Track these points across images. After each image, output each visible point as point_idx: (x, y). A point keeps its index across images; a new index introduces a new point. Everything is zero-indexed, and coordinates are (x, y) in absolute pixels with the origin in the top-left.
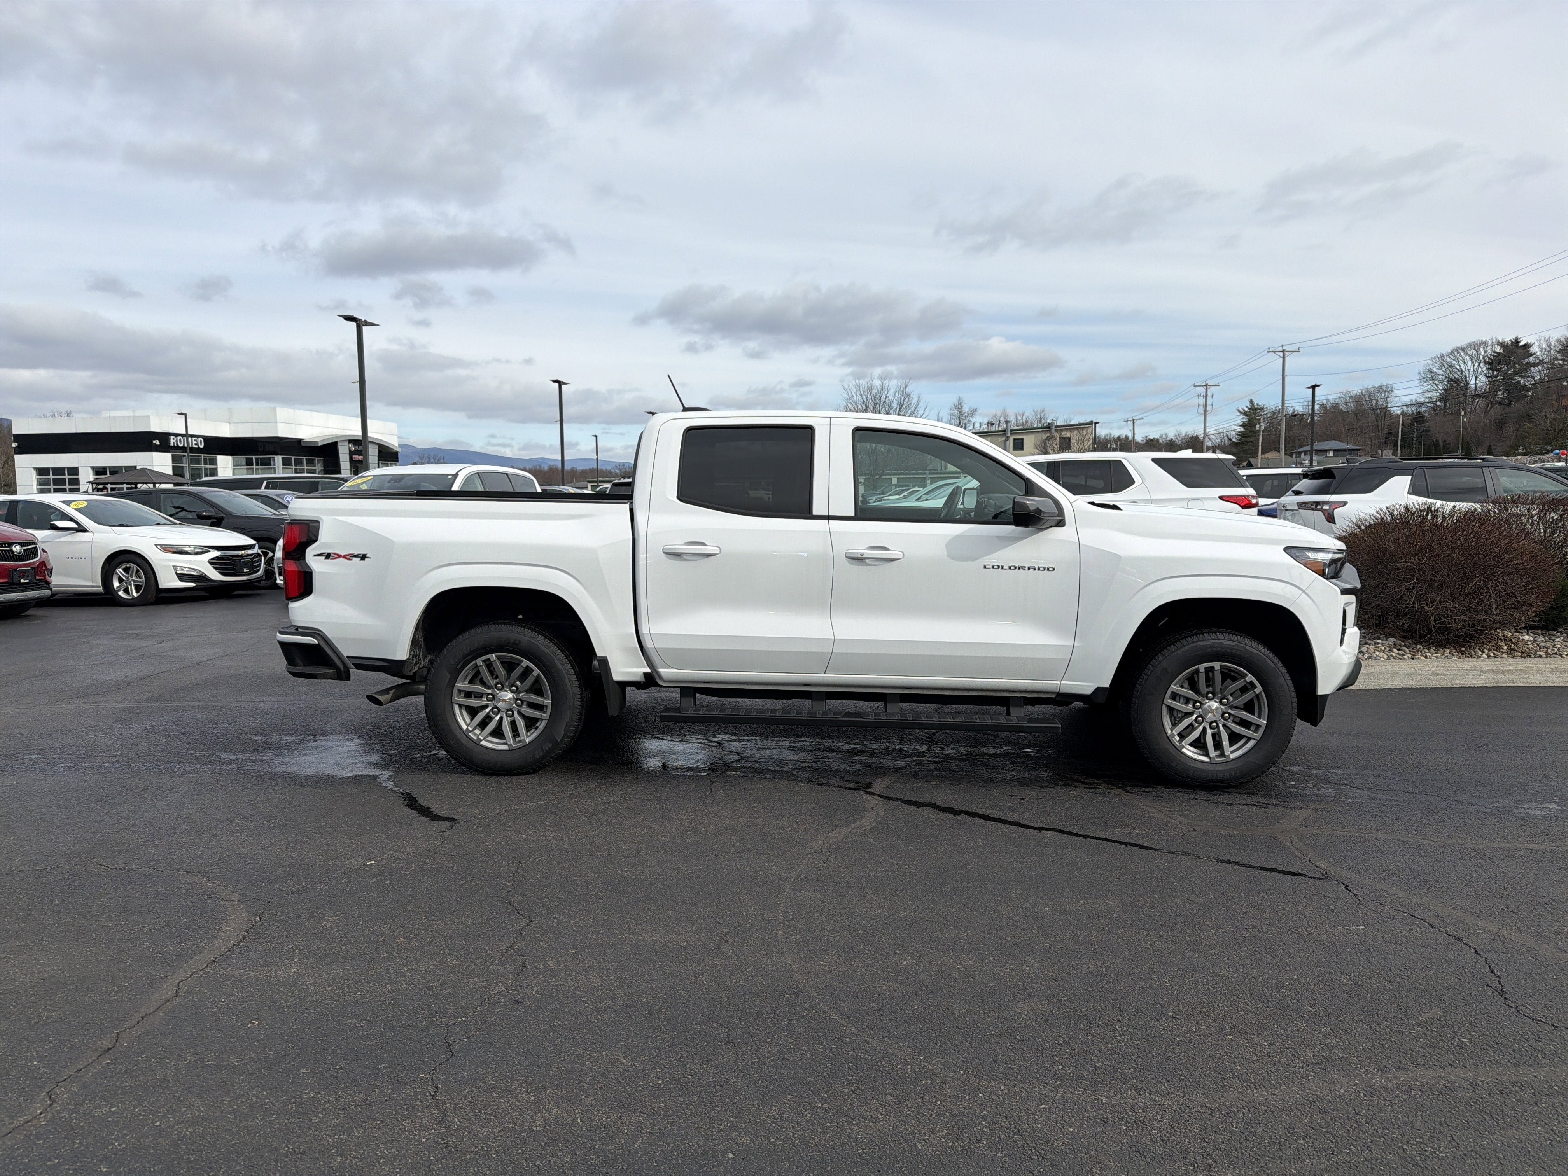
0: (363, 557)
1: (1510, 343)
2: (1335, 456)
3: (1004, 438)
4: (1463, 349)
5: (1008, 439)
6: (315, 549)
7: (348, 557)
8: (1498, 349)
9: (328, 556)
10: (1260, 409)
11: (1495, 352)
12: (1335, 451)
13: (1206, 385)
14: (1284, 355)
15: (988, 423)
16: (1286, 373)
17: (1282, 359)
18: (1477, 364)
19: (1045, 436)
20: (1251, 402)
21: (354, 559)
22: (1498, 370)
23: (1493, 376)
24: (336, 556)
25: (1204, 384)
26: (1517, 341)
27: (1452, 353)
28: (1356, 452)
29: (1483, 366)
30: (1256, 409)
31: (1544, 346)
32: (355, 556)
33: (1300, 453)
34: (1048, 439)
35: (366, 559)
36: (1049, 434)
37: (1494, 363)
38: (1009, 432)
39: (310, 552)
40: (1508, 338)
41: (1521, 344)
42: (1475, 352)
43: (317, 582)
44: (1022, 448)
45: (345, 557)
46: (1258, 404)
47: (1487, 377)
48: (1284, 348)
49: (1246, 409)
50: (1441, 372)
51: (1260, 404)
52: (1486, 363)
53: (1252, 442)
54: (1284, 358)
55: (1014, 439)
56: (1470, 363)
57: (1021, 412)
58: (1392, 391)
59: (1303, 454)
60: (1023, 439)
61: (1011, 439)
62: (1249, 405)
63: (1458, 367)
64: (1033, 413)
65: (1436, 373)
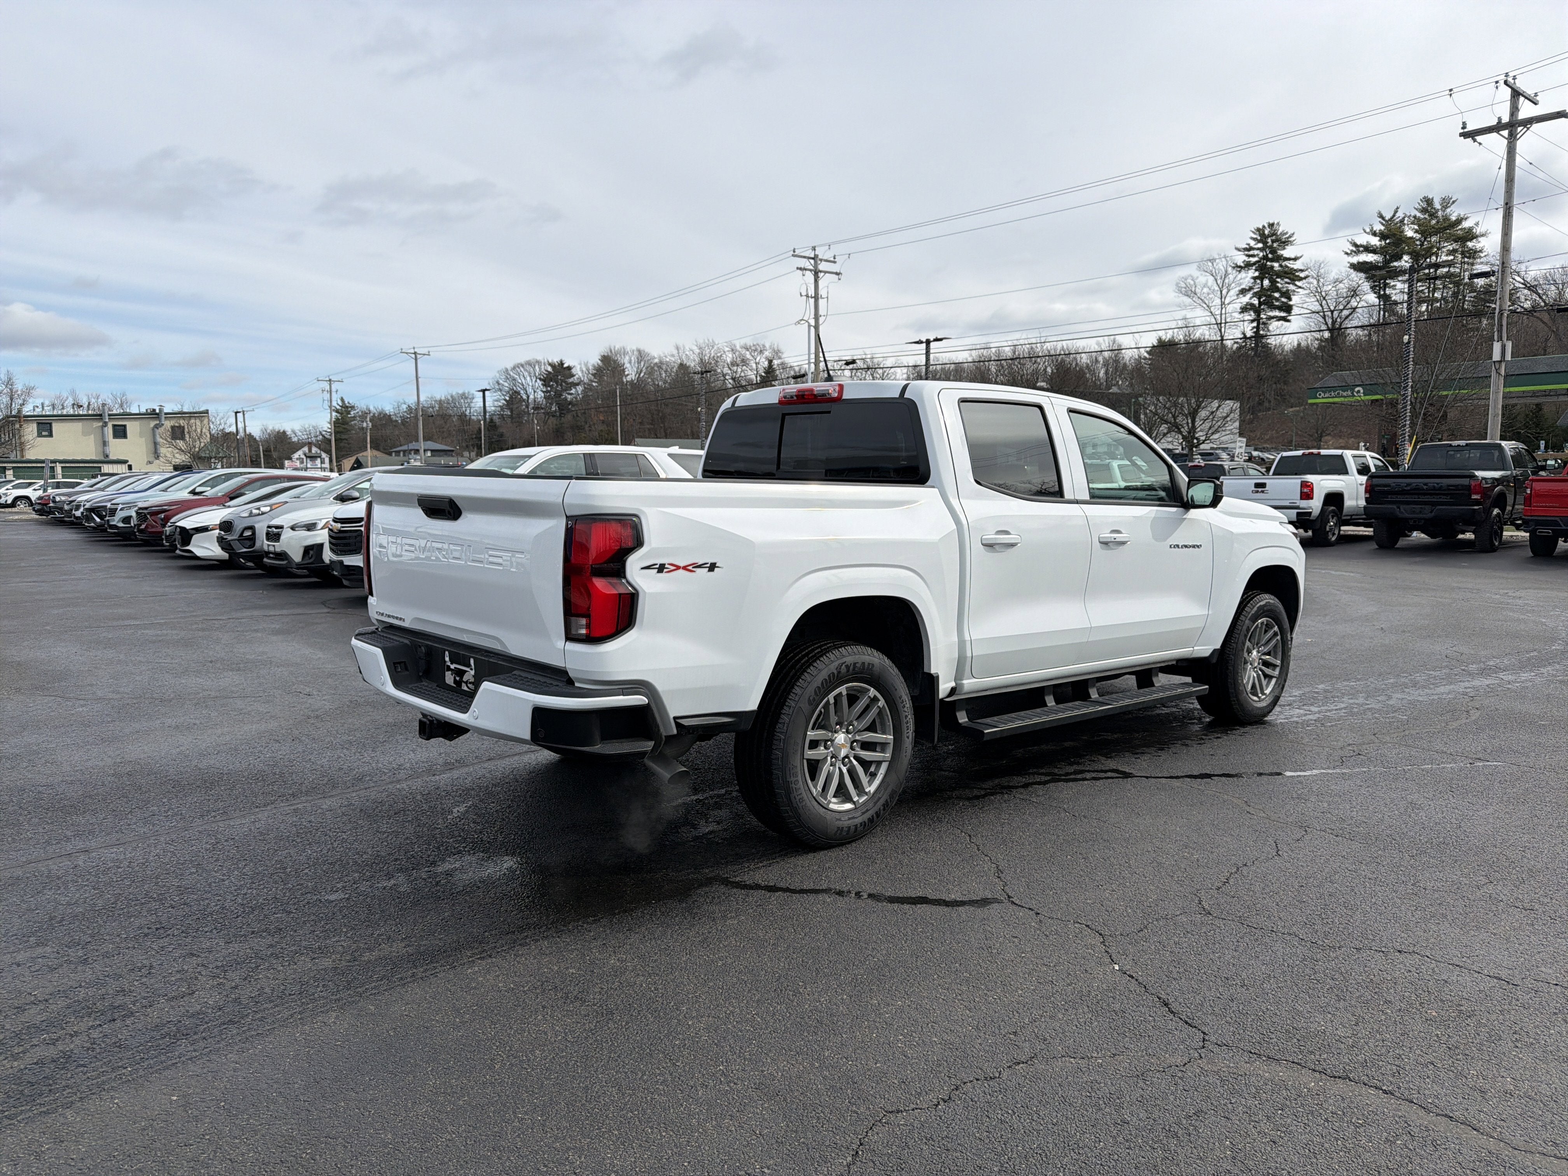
0: (712, 567)
1: (557, 364)
2: (432, 456)
3: (101, 424)
4: (522, 366)
5: (105, 424)
6: (641, 558)
7: (690, 568)
8: (550, 369)
9: (661, 568)
10: (350, 407)
11: (547, 371)
12: (432, 451)
13: (330, 380)
14: (416, 357)
15: (73, 405)
16: (419, 375)
17: (414, 361)
18: (534, 380)
19: (153, 424)
20: (342, 400)
21: (698, 570)
22: (551, 386)
23: (547, 392)
24: (673, 568)
25: (328, 379)
26: (562, 363)
27: (514, 368)
28: (451, 453)
29: (539, 383)
30: (347, 407)
31: (584, 369)
32: (700, 566)
33: (399, 452)
34: (156, 427)
35: (716, 569)
36: (158, 422)
37: (547, 380)
38: (107, 417)
39: (634, 563)
40: (556, 360)
41: (565, 366)
42: (532, 369)
43: (645, 609)
44: (125, 436)
45: (685, 568)
46: (349, 403)
47: (544, 392)
48: (416, 350)
49: (338, 407)
50: (506, 384)
51: (351, 402)
52: (540, 379)
53: (346, 439)
54: (416, 359)
55: (114, 426)
56: (528, 378)
57: (94, 394)
58: (473, 398)
59: (413, 453)
60: (125, 426)
61: (110, 425)
62: (340, 403)
63: (520, 381)
64: (111, 396)
65: (503, 385)
